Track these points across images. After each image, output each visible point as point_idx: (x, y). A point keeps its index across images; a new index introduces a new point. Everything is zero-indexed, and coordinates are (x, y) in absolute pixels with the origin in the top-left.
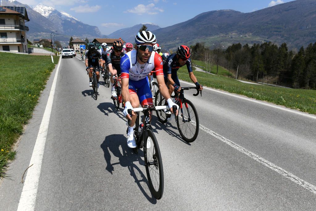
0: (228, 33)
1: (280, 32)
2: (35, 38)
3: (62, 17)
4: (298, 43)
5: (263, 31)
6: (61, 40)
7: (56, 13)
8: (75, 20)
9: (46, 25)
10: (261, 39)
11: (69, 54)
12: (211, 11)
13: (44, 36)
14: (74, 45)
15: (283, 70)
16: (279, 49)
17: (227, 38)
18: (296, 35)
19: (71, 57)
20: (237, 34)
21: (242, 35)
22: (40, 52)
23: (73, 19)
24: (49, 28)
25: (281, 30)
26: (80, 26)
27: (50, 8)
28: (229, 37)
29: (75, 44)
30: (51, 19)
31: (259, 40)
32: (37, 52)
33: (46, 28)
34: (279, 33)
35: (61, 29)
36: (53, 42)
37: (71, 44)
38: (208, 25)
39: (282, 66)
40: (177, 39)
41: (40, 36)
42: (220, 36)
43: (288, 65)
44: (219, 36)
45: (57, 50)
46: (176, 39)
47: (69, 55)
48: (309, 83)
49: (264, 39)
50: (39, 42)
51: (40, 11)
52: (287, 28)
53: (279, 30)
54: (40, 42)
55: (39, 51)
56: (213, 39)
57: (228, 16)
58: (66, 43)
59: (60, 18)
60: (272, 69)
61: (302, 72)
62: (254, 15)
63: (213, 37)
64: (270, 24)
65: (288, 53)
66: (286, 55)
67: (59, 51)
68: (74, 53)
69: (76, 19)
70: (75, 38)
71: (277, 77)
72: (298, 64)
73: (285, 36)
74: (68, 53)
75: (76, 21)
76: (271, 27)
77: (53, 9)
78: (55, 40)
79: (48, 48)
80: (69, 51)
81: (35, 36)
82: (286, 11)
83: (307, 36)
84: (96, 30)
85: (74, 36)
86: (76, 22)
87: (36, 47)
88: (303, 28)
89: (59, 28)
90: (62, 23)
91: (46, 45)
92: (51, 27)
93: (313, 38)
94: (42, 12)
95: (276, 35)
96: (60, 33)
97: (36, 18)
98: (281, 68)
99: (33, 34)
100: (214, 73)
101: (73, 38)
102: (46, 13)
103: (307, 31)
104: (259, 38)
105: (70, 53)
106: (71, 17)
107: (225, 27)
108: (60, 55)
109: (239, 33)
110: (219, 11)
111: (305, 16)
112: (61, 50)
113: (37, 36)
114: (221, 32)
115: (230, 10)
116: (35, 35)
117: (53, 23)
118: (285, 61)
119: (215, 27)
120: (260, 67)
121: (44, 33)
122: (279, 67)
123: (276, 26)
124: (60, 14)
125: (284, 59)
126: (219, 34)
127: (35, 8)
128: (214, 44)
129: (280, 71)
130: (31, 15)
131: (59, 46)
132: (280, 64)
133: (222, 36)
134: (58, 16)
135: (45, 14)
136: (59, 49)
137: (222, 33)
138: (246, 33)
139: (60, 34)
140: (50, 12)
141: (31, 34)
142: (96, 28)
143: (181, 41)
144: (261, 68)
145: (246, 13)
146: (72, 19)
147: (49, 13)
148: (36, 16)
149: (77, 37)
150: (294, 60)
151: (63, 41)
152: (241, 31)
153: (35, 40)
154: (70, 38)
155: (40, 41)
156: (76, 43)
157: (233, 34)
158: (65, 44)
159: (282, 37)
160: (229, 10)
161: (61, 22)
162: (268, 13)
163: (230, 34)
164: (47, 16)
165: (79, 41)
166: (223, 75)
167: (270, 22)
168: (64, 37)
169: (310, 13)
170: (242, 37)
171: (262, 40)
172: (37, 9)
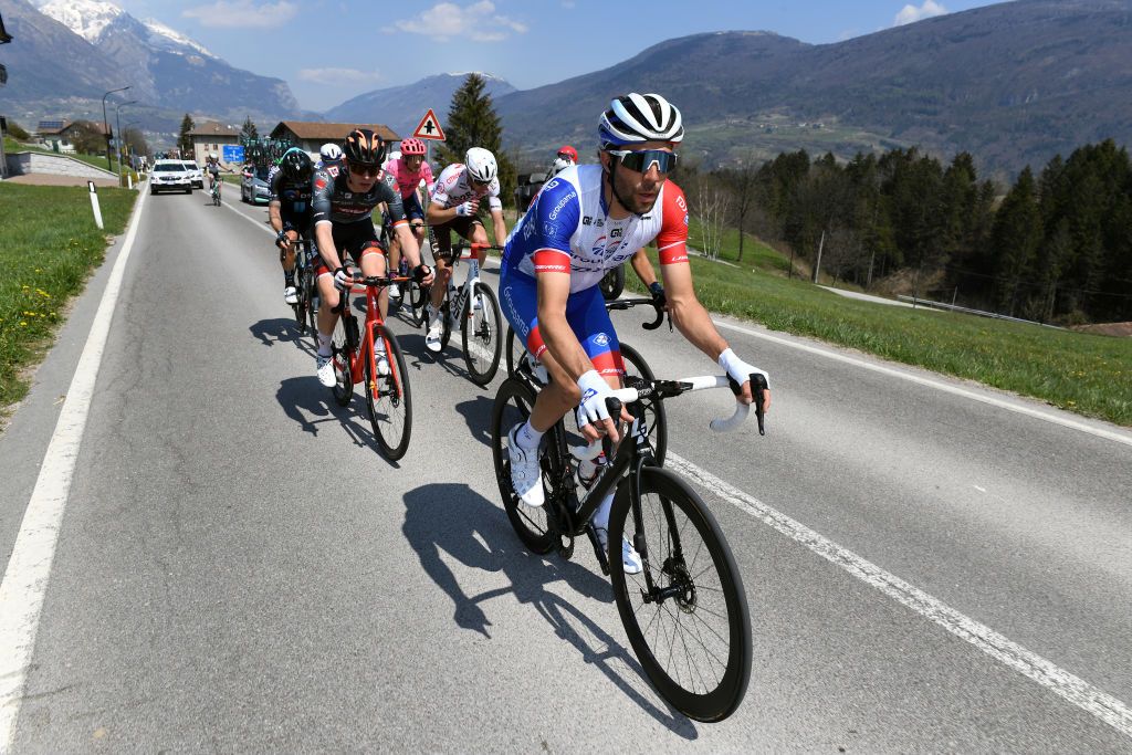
0: (755, 113)
1: (935, 113)
2: (47, 118)
3: (151, 40)
4: (995, 155)
5: (875, 109)
6: (148, 129)
7: (127, 28)
8: (199, 53)
9: (91, 69)
10: (869, 139)
11: (179, 179)
12: (698, 35)
13: (84, 109)
14: (199, 147)
15: (957, 248)
16: (946, 174)
17: (753, 130)
18: (987, 126)
19: (187, 189)
20: (785, 117)
21: (803, 121)
22: (58, 172)
23: (191, 48)
24: (100, 81)
25: (938, 108)
26: (219, 77)
27: (105, 7)
28: (758, 127)
29: (202, 141)
30: (109, 48)
31: (863, 142)
32: (45, 171)
33: (88, 83)
34: (931, 117)
35: (147, 86)
36: (115, 132)
37: (187, 143)
38: (687, 85)
39: (956, 233)
40: (578, 130)
41: (69, 111)
42: (728, 125)
43: (978, 230)
44: (723, 124)
45: (131, 166)
46: (573, 130)
47: (177, 182)
48: (1056, 296)
49: (881, 138)
50: (60, 134)
51: (66, 16)
52: (958, 100)
53: (930, 108)
54: (64, 133)
55: (52, 166)
56: (702, 133)
57: (756, 53)
58: (165, 138)
59: (144, 47)
60: (920, 243)
61: (1034, 256)
62: (847, 54)
63: (704, 129)
64: (901, 86)
65: (978, 189)
66: (970, 195)
67: (137, 169)
68: (196, 175)
69: (204, 51)
70: (201, 121)
71: (940, 273)
72: (1020, 228)
73: (952, 129)
74: (176, 174)
75: (204, 56)
76: (904, 96)
77: (118, 11)
78: (122, 128)
79: (93, 157)
80: (179, 168)
81: (47, 109)
82: (954, 41)
83: (1026, 129)
84: (279, 93)
85: (198, 111)
86: (203, 63)
87: (44, 151)
88: (1012, 101)
89: (141, 84)
90: (150, 65)
91: (86, 143)
92: (108, 80)
93: (1045, 136)
94: (75, 20)
95: (921, 125)
96: (143, 100)
97: (50, 40)
98: (955, 242)
99: (40, 102)
100: (727, 259)
101: (194, 120)
102: (88, 27)
103: (1024, 111)
104: (863, 133)
105: (183, 177)
106: (186, 42)
107: (746, 94)
108: (139, 186)
109: (793, 114)
110: (724, 35)
111: (1020, 62)
112: (145, 166)
113: (57, 110)
114: (730, 111)
115: (763, 32)
116: (49, 106)
117: (117, 63)
118: (965, 216)
119: (709, 92)
120: (878, 238)
121: (81, 101)
122: (946, 236)
123: (919, 94)
124: (142, 32)
125: (962, 209)
126: (724, 118)
127: (48, 6)
128: (706, 153)
129: (949, 253)
130: (32, 30)
131: (139, 148)
132: (949, 227)
133: (735, 126)
134: (134, 36)
135: (84, 28)
136: (137, 161)
137: (735, 112)
138: (818, 115)
139: (146, 106)
140: (106, 22)
141: (31, 103)
142: (280, 86)
143: (589, 139)
144: (883, 241)
145: (819, 47)
146: (190, 50)
147: (100, 24)
148: (51, 36)
149: (209, 116)
150: (1002, 214)
151: (156, 131)
152: (802, 108)
153: (42, 125)
154: (183, 118)
155: (65, 126)
156: (206, 138)
157: (775, 117)
158: (161, 141)
159: (940, 133)
160: (760, 32)
161: (148, 57)
162: (893, 48)
163: (765, 118)
164: (94, 38)
165: (218, 130)
166: (761, 265)
167: (901, 80)
168: (160, 115)
169: (1035, 50)
170: (803, 130)
171: (874, 139)
172: (54, 8)
